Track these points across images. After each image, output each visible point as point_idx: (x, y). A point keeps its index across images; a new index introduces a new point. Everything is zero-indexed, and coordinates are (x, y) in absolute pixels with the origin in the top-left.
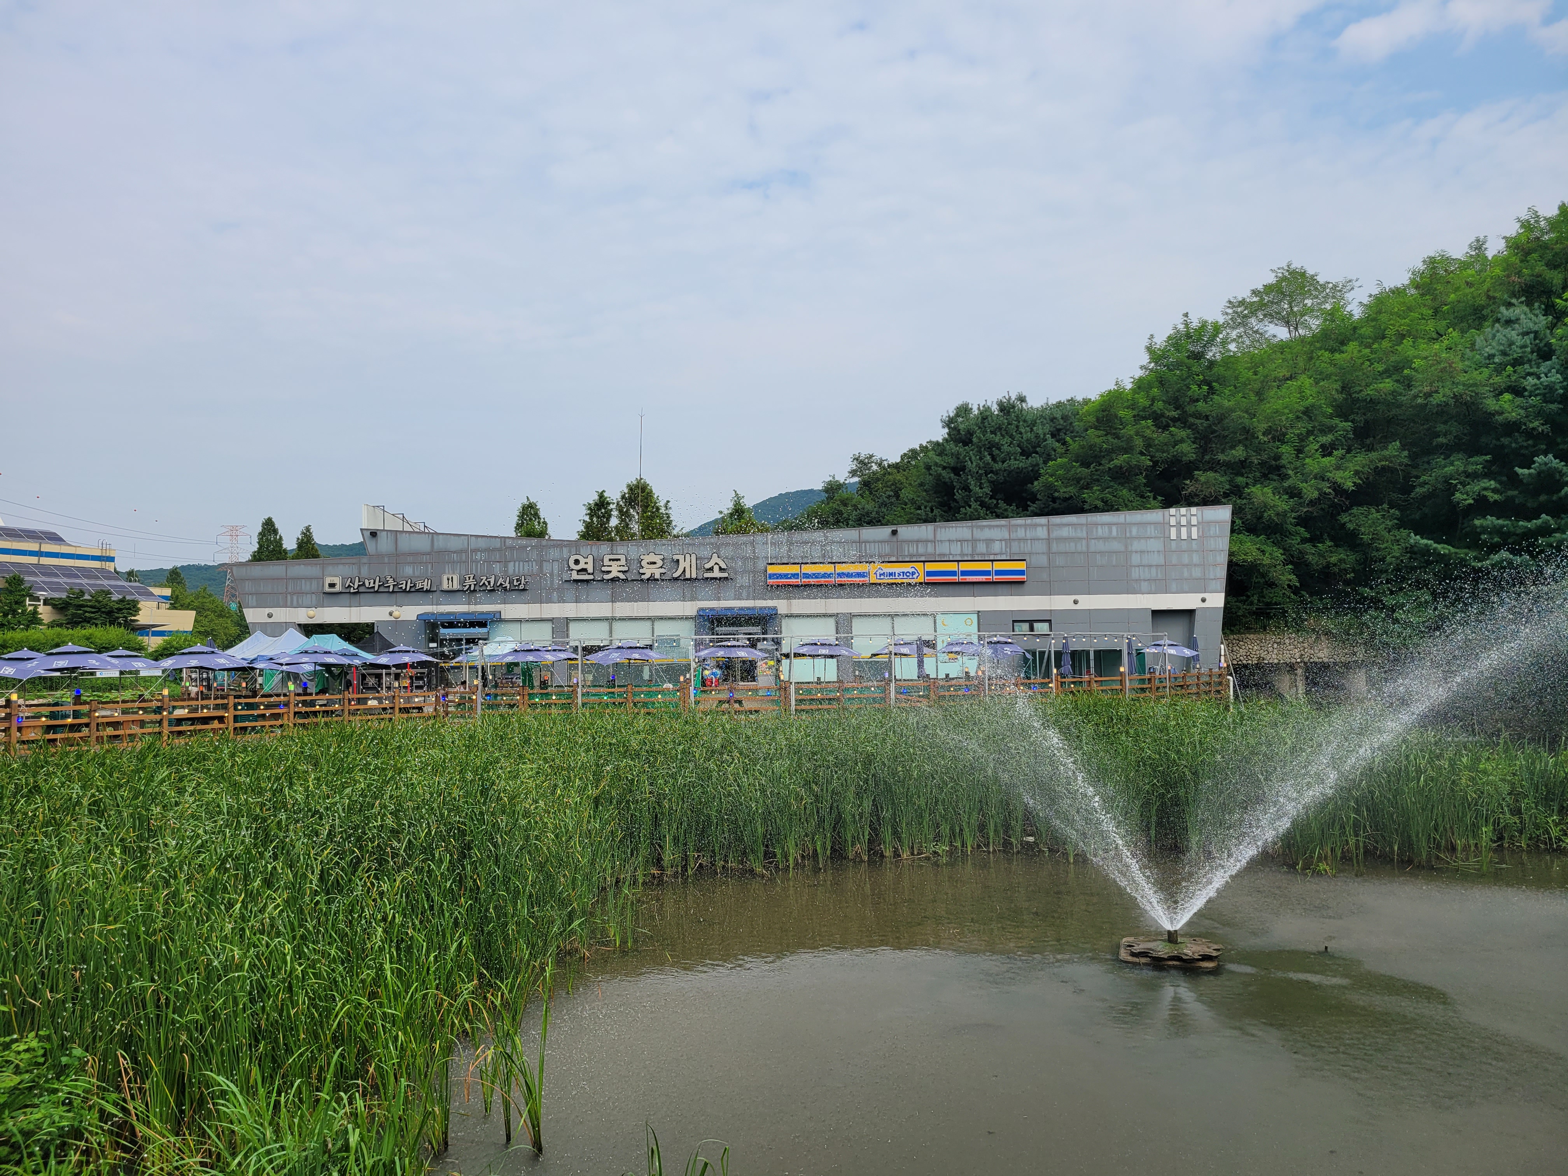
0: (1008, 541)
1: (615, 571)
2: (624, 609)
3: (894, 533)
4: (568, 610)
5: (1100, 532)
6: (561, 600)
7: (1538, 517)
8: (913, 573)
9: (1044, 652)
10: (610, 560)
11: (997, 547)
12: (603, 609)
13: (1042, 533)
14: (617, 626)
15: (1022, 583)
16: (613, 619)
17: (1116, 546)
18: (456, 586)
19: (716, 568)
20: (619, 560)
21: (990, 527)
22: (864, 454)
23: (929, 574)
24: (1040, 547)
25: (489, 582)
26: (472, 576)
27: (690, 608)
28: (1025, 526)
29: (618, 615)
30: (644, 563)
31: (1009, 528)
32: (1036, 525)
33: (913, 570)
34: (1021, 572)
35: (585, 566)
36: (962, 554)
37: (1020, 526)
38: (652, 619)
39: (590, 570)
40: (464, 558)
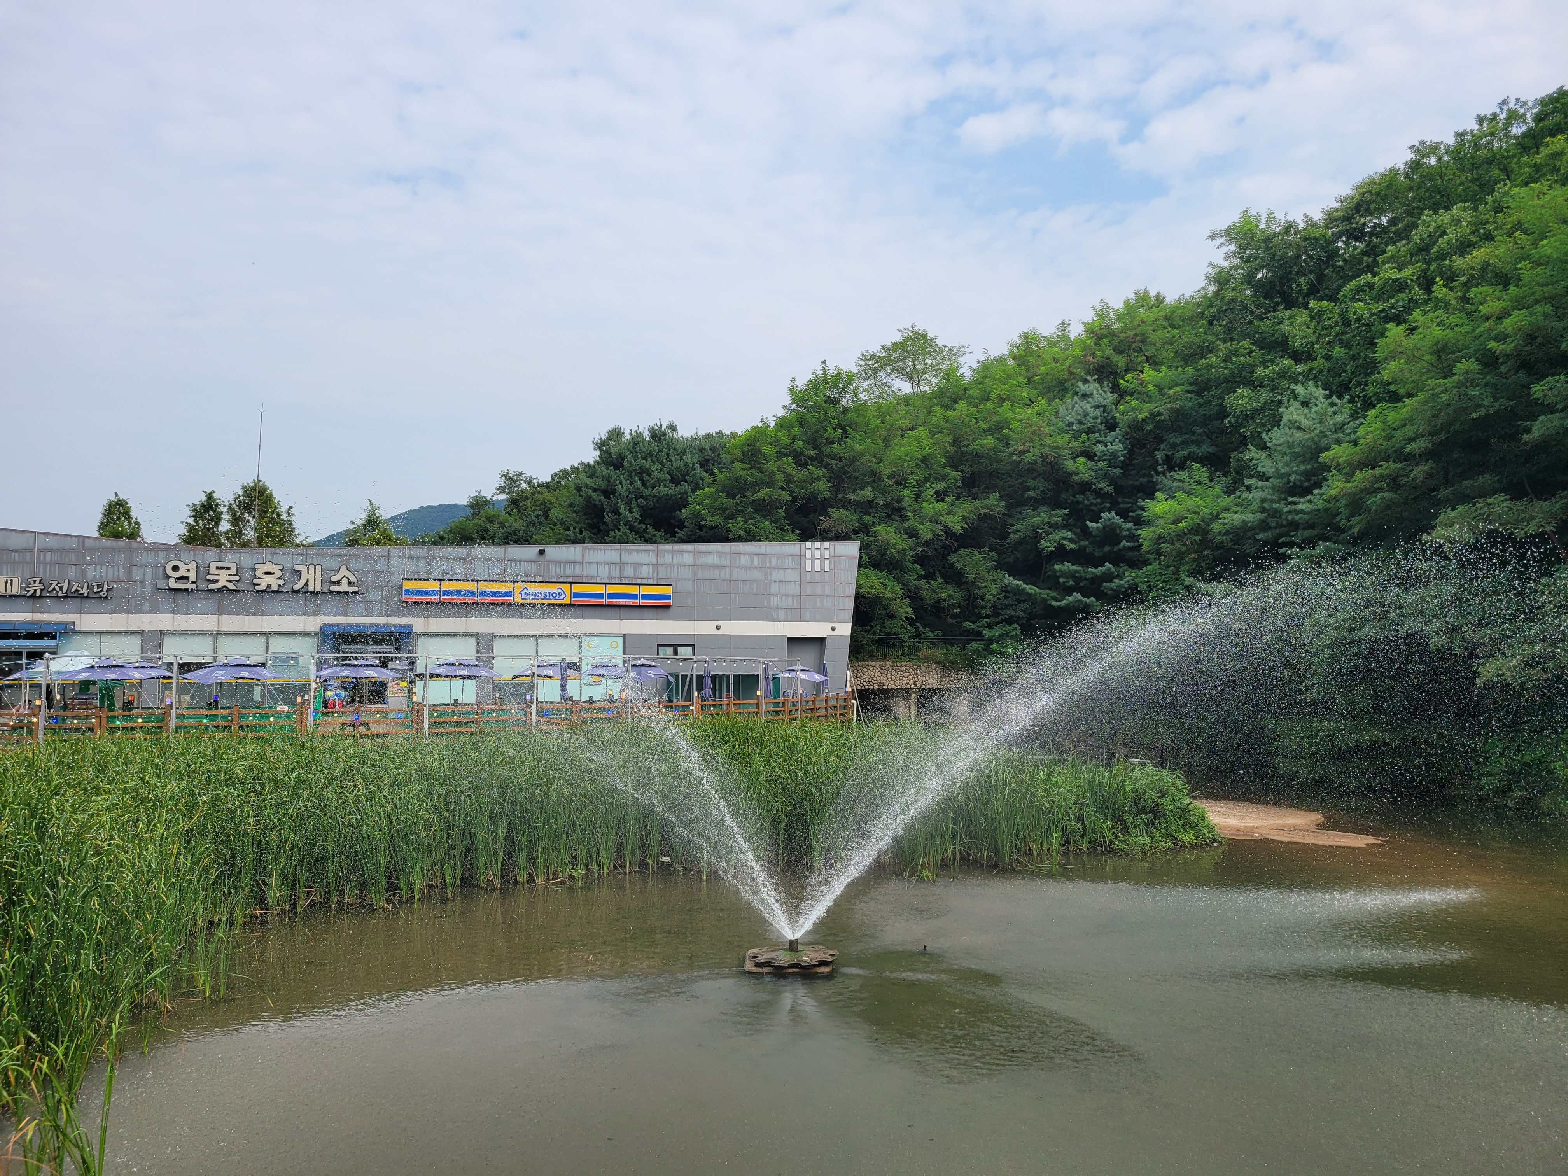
0: (656, 566)
1: (223, 579)
2: (232, 622)
3: (542, 552)
4: (163, 621)
5: (743, 561)
6: (154, 610)
7: (1103, 566)
8: (560, 594)
9: (686, 676)
10: (218, 568)
11: (644, 571)
12: (208, 622)
13: (688, 559)
14: (222, 640)
15: (668, 607)
16: (219, 633)
17: (757, 575)
18: (16, 590)
19: (345, 582)
20: (228, 568)
21: (638, 551)
22: (513, 471)
23: (576, 595)
24: (687, 573)
25: (61, 588)
26: (38, 580)
27: (313, 624)
28: (673, 552)
29: (224, 628)
30: (259, 573)
31: (657, 553)
32: (683, 552)
33: (558, 591)
34: (667, 597)
35: (186, 574)
36: (610, 577)
37: (668, 551)
38: (267, 635)
39: (193, 578)
40: (28, 558)
